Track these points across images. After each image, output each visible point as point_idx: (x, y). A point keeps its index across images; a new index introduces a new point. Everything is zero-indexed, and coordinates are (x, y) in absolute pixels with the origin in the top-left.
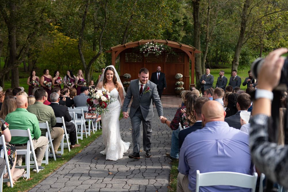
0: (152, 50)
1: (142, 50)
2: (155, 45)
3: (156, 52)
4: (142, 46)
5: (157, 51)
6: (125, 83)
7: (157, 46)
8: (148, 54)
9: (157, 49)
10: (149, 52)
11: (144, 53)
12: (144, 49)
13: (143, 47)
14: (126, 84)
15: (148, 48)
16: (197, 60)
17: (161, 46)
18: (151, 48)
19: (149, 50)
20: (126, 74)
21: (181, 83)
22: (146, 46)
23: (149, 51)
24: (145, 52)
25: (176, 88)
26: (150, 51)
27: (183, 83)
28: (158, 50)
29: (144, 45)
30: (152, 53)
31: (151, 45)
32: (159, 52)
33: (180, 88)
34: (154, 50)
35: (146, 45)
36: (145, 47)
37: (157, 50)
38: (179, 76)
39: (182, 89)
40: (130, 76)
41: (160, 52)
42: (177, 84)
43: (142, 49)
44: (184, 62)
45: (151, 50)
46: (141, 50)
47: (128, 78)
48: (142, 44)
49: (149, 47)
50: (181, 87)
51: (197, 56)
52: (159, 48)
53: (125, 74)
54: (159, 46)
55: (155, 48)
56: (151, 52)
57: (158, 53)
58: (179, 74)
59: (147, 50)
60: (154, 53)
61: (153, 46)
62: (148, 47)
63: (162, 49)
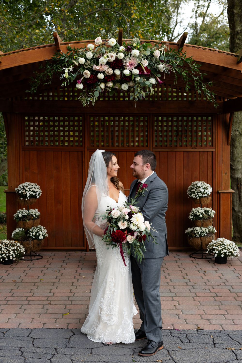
0: (118, 72)
1: (69, 73)
2: (129, 50)
3: (131, 84)
4: (71, 57)
5: (138, 78)
6: (20, 215)
7: (135, 52)
8: (97, 94)
9: (139, 67)
10: (102, 86)
11: (80, 86)
12: (78, 69)
13: (76, 59)
14: (24, 217)
15: (98, 64)
16: (237, 144)
17: (157, 53)
18: (108, 63)
19: (103, 72)
20: (26, 184)
21: (207, 212)
22: (90, 55)
23: (101, 76)
24: (85, 82)
25: (189, 230)
26: (105, 81)
27: (212, 213)
28: (141, 74)
29: (82, 50)
30: (113, 89)
31: (112, 49)
32: (147, 83)
33: (203, 229)
34: (127, 72)
35: (87, 50)
36: (82, 60)
37: (136, 71)
38: (202, 190)
39: (210, 233)
40: (38, 190)
41: (153, 81)
42: (195, 215)
43: (71, 68)
44: (212, 145)
45: (110, 71)
46: (66, 75)
47: (31, 196)
48: (69, 49)
49: (103, 60)
50: (206, 226)
51: (237, 133)
52: (145, 63)
53: (21, 186)
54: (148, 53)
55: (127, 62)
56: (110, 84)
57: (144, 88)
58: (199, 184)
59: (95, 73)
60: (125, 87)
61: (121, 56)
62: (96, 61)
63: (158, 71)
